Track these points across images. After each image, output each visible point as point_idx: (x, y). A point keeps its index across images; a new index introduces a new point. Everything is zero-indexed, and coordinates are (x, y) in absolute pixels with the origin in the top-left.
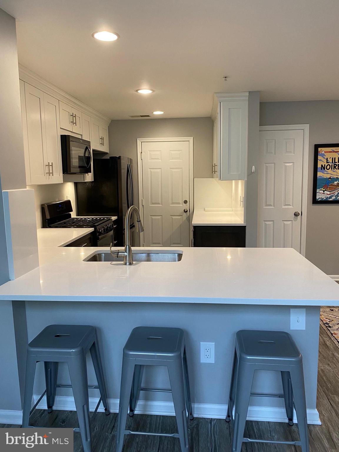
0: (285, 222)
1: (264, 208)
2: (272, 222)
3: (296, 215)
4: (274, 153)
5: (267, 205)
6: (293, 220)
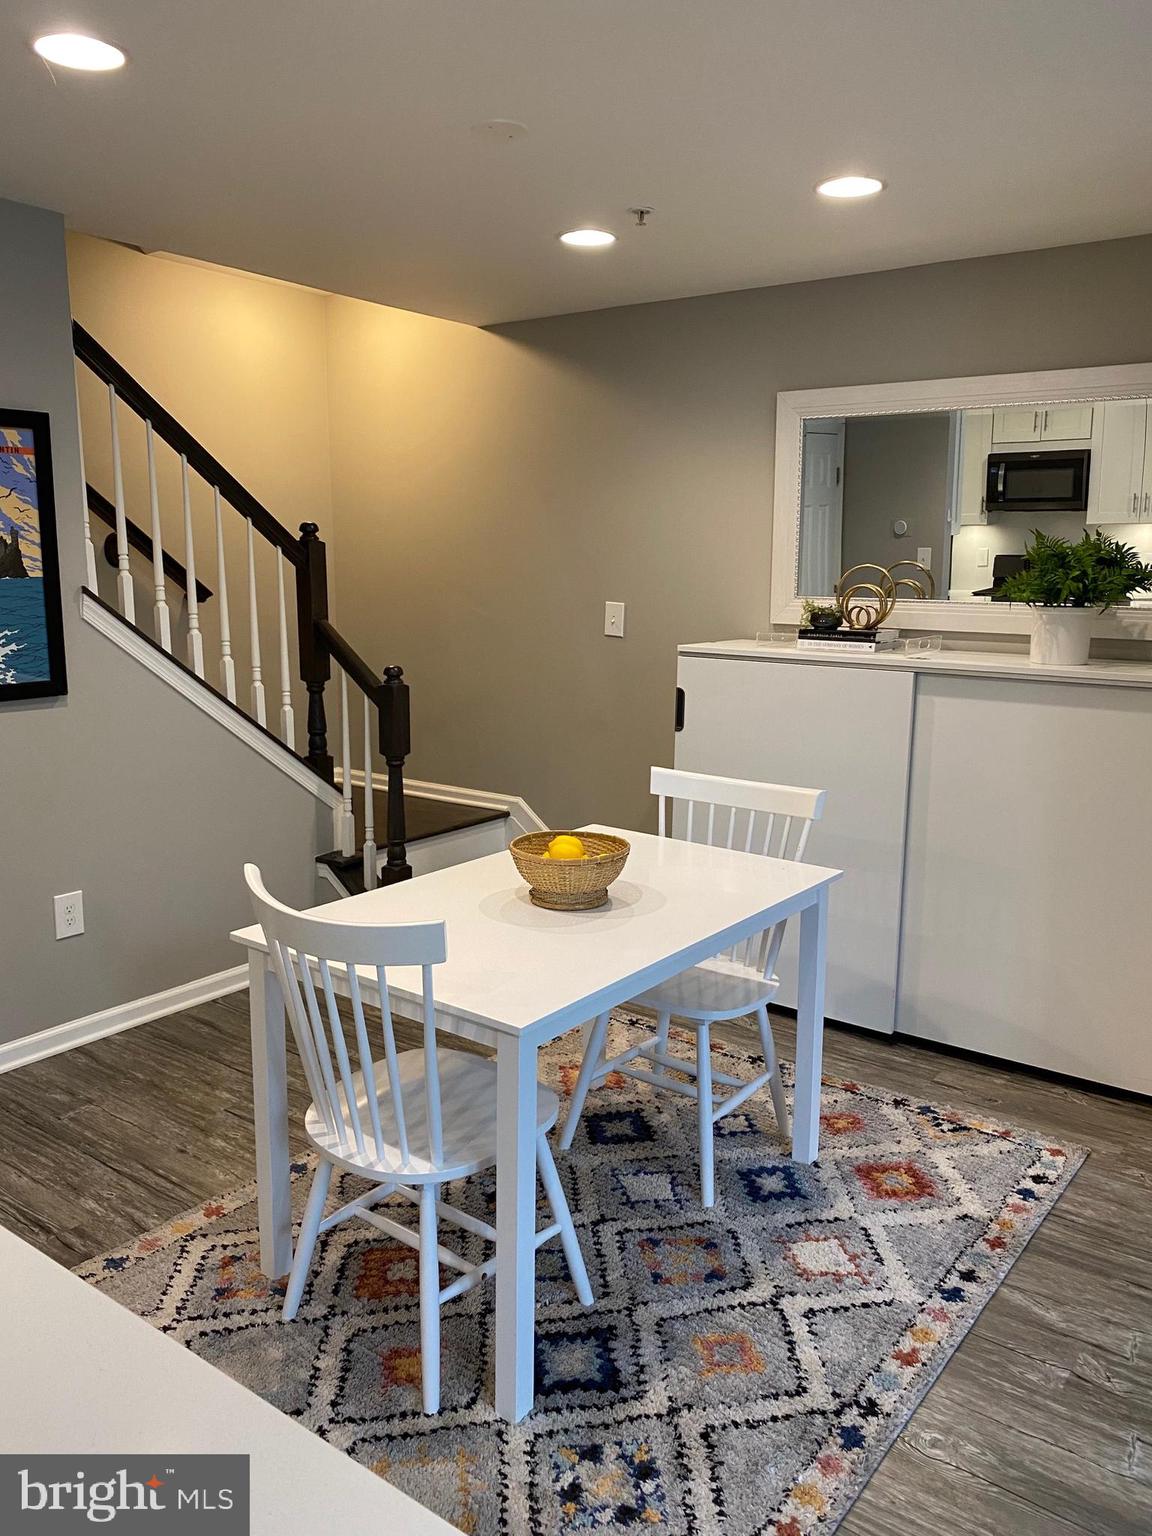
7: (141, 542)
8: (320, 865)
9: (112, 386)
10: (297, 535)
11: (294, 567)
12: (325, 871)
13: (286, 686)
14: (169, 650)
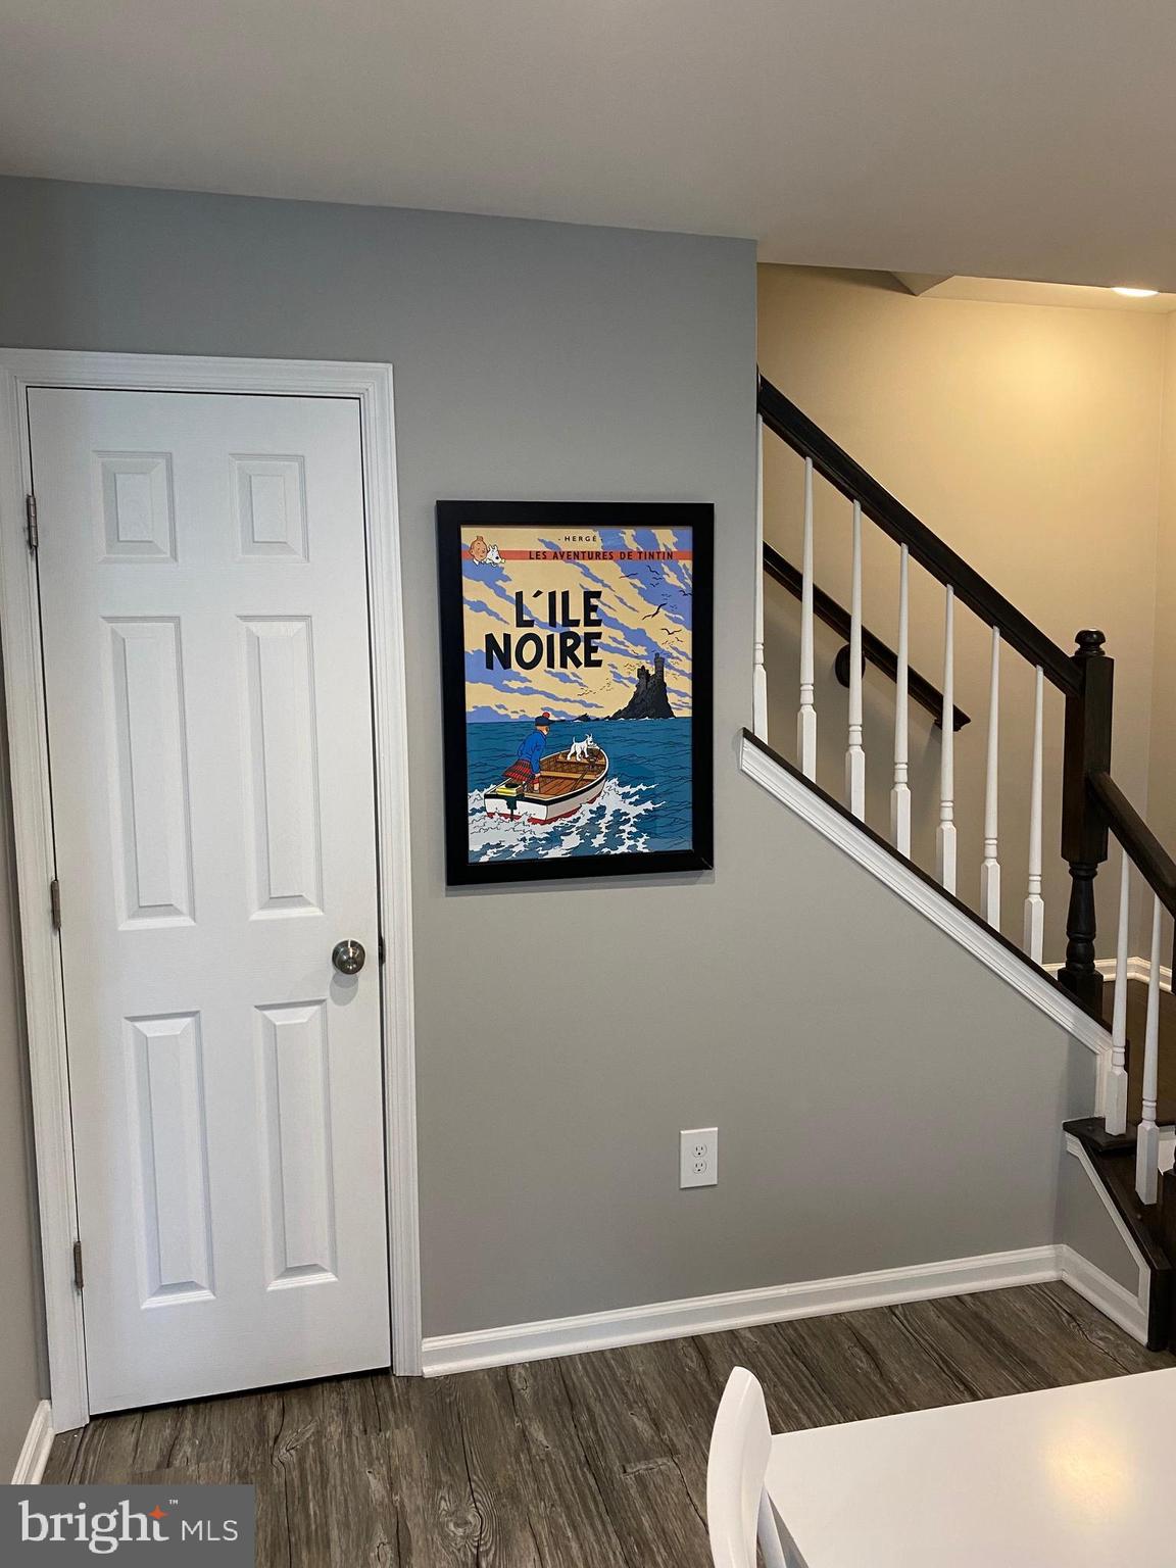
0: (278, 1017)
1: (122, 927)
2: (188, 1020)
3: (347, 961)
4: (167, 548)
5: (142, 910)
6: (326, 995)
7: (880, 656)
8: (1068, 1136)
9: (809, 460)
10: (1070, 649)
11: (1064, 695)
12: (1075, 1146)
13: (1036, 866)
14: (860, 815)
